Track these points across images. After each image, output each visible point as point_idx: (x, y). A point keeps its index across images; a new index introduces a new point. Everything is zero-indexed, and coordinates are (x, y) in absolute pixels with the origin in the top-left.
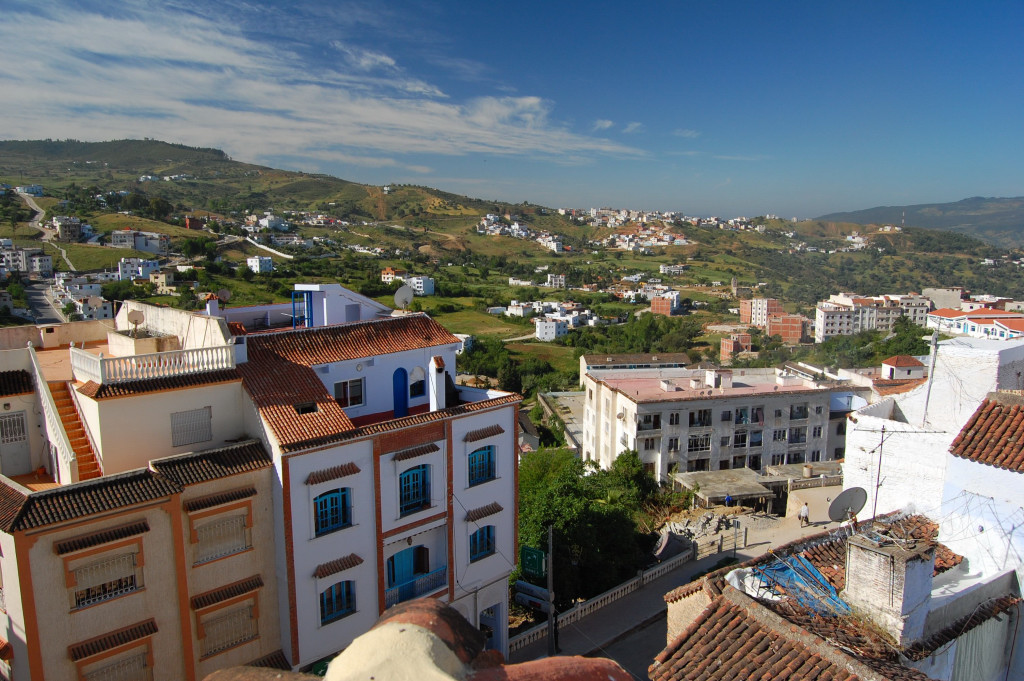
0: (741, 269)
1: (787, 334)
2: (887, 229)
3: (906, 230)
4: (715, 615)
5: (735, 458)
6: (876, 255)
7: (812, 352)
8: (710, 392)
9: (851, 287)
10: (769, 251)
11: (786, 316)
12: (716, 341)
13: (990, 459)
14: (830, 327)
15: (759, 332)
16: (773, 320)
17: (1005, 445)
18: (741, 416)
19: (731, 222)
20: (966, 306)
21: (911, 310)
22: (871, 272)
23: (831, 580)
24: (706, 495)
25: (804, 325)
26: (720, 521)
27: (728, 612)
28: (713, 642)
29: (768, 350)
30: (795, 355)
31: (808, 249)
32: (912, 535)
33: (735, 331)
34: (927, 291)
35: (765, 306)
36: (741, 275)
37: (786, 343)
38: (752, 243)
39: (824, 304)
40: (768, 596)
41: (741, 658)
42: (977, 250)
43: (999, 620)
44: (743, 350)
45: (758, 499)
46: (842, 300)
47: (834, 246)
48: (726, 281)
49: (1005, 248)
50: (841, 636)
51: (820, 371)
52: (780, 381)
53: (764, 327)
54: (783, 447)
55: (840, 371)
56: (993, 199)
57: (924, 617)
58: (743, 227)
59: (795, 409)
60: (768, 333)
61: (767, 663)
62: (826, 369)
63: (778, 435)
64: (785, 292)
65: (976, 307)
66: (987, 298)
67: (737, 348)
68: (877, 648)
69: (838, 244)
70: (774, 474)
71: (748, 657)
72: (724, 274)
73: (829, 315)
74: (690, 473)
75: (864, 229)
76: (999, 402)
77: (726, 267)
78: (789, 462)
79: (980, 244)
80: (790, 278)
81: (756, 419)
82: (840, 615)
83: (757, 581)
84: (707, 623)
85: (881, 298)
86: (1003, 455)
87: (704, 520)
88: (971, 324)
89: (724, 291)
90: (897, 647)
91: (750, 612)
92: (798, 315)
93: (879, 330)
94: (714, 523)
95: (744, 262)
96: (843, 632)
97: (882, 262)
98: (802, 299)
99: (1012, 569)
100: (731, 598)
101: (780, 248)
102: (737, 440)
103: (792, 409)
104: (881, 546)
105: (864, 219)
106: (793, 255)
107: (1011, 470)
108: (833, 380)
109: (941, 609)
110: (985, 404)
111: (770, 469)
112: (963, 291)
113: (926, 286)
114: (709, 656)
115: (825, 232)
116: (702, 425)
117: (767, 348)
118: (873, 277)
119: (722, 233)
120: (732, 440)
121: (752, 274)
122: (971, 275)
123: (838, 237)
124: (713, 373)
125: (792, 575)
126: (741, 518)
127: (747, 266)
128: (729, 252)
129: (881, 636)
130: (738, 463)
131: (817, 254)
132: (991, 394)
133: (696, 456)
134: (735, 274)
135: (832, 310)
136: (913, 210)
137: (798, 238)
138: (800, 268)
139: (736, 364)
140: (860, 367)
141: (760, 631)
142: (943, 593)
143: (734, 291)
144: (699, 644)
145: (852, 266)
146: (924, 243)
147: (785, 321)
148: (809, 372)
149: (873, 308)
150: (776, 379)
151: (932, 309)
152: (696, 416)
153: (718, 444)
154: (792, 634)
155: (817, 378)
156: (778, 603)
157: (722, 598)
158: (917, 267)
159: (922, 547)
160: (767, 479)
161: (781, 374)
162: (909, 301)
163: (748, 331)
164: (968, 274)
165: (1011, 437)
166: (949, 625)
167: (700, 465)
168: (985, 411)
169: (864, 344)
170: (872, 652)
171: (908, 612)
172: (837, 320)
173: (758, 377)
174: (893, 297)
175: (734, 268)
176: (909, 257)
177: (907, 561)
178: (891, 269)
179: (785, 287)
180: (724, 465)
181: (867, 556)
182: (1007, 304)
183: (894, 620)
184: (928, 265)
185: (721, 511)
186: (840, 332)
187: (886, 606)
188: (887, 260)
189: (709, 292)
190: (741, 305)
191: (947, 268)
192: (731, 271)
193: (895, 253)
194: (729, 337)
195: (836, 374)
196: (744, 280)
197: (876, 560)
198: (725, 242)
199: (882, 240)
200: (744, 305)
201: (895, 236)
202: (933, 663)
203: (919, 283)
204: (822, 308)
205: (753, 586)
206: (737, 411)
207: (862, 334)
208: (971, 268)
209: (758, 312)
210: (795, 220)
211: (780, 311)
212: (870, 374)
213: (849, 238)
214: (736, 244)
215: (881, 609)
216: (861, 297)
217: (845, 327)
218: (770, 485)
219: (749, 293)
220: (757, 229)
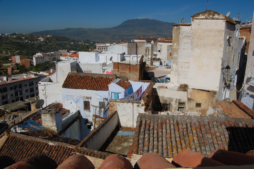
0: (11, 48)
1: (26, 64)
2: (49, 36)
3: (53, 36)
4: (9, 140)
5: (16, 99)
6: (47, 43)
7: (33, 68)
8: (5, 83)
9: (41, 51)
10: (18, 42)
11: (25, 60)
12: (6, 68)
13: (70, 87)
14: (37, 62)
15: (18, 65)
16: (22, 61)
17: (73, 84)
18: (16, 87)
19: (6, 35)
20: (68, 54)
21: (56, 55)
22: (46, 47)
23: (39, 123)
24: (9, 110)
25: (30, 62)
26: (13, 116)
27: (12, 138)
28: (9, 147)
29: (22, 69)
30: (29, 70)
31: (29, 42)
32: (55, 108)
33: (12, 65)
34: (59, 51)
35: (19, 57)
36: (11, 50)
37: (26, 67)
38: (13, 40)
39: (35, 56)
40: (23, 131)
41: (17, 148)
42: (70, 40)
43: (77, 121)
44: (14, 70)
45: (24, 108)
46: (39, 54)
47: (36, 40)
48: (7, 51)
49: (76, 40)
50: (42, 135)
51: (36, 73)
52: (25, 77)
53: (20, 63)
54: (29, 93)
55: (40, 72)
56: (72, 29)
57: (61, 125)
58: (10, 36)
59: (30, 83)
60: (21, 65)
61: (24, 147)
62: (37, 72)
63: (27, 91)
64: (24, 53)
65: (71, 54)
66: (73, 51)
67: (13, 69)
68: (51, 135)
69: (37, 40)
70: (27, 101)
71: (19, 148)
72: (6, 49)
73: (36, 58)
74: (3, 106)
75: (43, 36)
76: (71, 74)
77: (6, 47)
78: (31, 97)
79: (70, 39)
80: (25, 50)
81: (20, 88)
82: (42, 130)
83: (20, 128)
84: (7, 143)
85: (49, 53)
86: (73, 86)
87: (8, 117)
88: (70, 58)
89: (6, 54)
90: (56, 133)
91: (18, 136)
92: (29, 59)
93: (50, 61)
94: (12, 117)
95: (12, 46)
96: (43, 134)
97: (48, 44)
98: (29, 55)
99: (78, 110)
100: (12, 135)
101: (21, 42)
102: (15, 94)
103: (29, 83)
104: (49, 112)
105: (43, 34)
106: (25, 43)
107: (75, 89)
108: (39, 75)
109: (65, 122)
110: (68, 75)
111: (26, 100)
112: (67, 50)
113: (60, 49)
114: (9, 151)
115: (33, 37)
116: (5, 92)
117: (21, 69)
118: (47, 48)
119: (3, 38)
120: (14, 95)
121: (14, 49)
122: (69, 46)
123: (37, 38)
124: (6, 77)
125: (29, 124)
126: (19, 114)
127: (12, 47)
128: (7, 43)
129: (52, 132)
130: (17, 100)
131: (31, 43)
132: (69, 73)
133: (4, 100)
134: (9, 49)
135: (37, 57)
136: (54, 31)
137: (26, 39)
138: (28, 47)
139: (13, 74)
140: (45, 71)
141: (21, 140)
142: (65, 119)
143: (10, 54)
144: (5, 149)
145: (41, 46)
146: (58, 39)
147: (25, 61)
148: (33, 73)
149: (47, 56)
150: (24, 76)
151: (61, 55)
152: (2, 90)
153: (10, 96)
154: (29, 138)
155: (35, 75)
156: (26, 132)
157: (10, 135)
158: (57, 45)
159: (58, 110)
160: (26, 102)
161: (25, 75)
162: (56, 53)
163: (15, 65)
164: (68, 46)
165: (74, 82)
166: (67, 125)
167: (6, 103)
168: (68, 77)
169: (46, 65)
170: (51, 136)
171: (57, 125)
172: (39, 59)
173: (19, 76)
174: (52, 53)
175: (9, 48)
176: (55, 43)
177: (55, 114)
178: (51, 46)
179: (24, 52)
180: (13, 101)
181: (46, 115)
182: (77, 52)
183: (55, 128)
184: (59, 44)
185: (14, 113)
186: (40, 62)
187: (52, 125)
188: (49, 43)
189: (2, 55)
190: (12, 58)
191: (64, 45)
192: (8, 49)
193: (51, 42)
194: (10, 67)
195: (40, 73)
196: (12, 51)
197: (48, 115)
198: (5, 40)
199: (47, 39)
200: (13, 58)
201: (51, 38)
202: (65, 134)
203: (58, 49)
204: (34, 57)
205: (19, 130)
206: (14, 86)
207: (46, 62)
208: (69, 45)
209: (17, 59)
210: (24, 34)
211: (23, 58)
212: (48, 72)
213: (39, 38)
214: (8, 41)
215: (51, 126)
216: (44, 53)
217: (41, 61)
218: (27, 104)
219: (14, 54)
220: (14, 36)
